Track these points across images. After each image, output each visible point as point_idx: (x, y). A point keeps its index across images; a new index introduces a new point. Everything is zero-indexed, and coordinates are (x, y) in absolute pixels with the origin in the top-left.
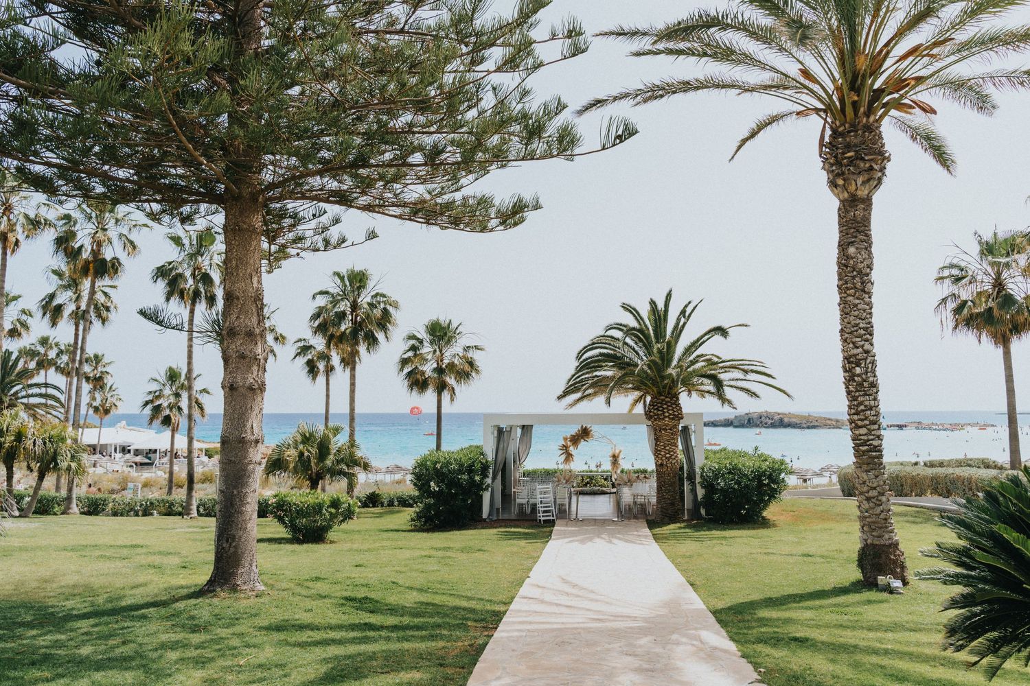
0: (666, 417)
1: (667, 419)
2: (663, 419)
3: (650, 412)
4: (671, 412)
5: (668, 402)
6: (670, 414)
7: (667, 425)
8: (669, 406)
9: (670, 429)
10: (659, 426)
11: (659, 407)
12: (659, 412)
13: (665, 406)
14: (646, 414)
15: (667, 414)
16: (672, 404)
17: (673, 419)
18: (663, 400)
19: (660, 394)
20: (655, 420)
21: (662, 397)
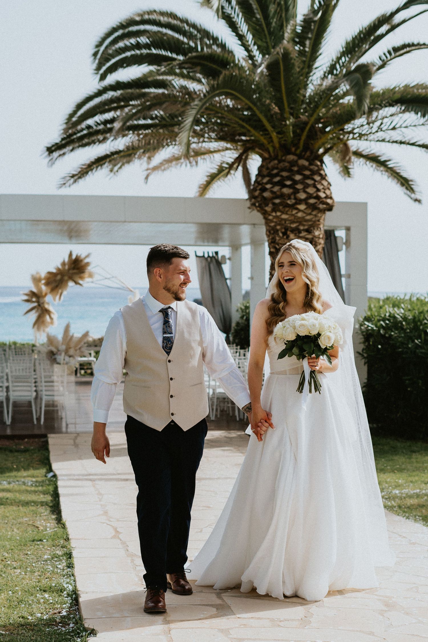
0: (299, 201)
1: (302, 207)
2: (293, 207)
3: (264, 190)
4: (311, 190)
5: (306, 168)
6: (310, 196)
7: (301, 221)
8: (306, 177)
9: (308, 231)
10: (281, 221)
11: (284, 179)
12: (286, 191)
13: (298, 177)
14: (252, 196)
15: (302, 196)
16: (314, 173)
17: (314, 207)
18: (293, 163)
19: (285, 149)
20: (274, 210)
21: (291, 157)
